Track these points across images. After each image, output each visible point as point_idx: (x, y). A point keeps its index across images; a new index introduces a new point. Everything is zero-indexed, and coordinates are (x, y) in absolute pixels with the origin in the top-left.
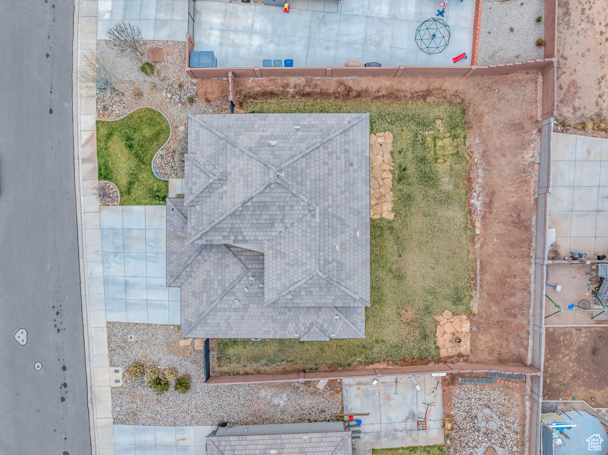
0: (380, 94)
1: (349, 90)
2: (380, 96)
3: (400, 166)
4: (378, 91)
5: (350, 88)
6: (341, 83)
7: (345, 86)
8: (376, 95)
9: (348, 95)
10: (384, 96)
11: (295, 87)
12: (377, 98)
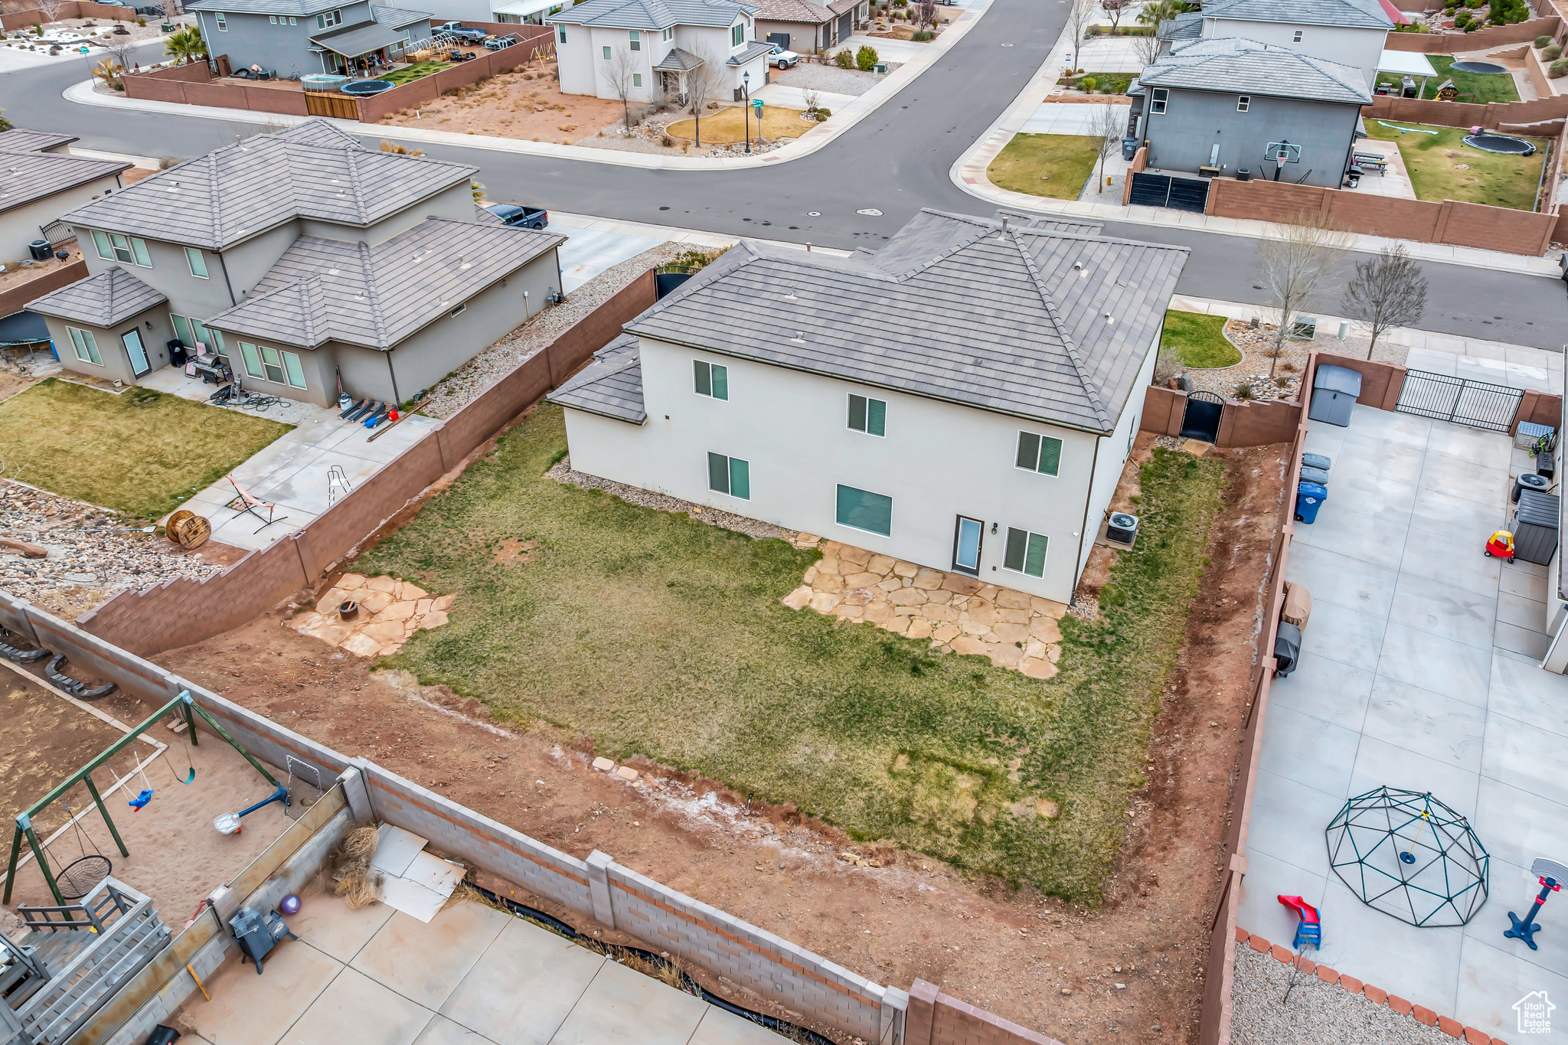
0: (1191, 684)
3: (934, 665)
6: (1246, 600)
7: (1234, 611)
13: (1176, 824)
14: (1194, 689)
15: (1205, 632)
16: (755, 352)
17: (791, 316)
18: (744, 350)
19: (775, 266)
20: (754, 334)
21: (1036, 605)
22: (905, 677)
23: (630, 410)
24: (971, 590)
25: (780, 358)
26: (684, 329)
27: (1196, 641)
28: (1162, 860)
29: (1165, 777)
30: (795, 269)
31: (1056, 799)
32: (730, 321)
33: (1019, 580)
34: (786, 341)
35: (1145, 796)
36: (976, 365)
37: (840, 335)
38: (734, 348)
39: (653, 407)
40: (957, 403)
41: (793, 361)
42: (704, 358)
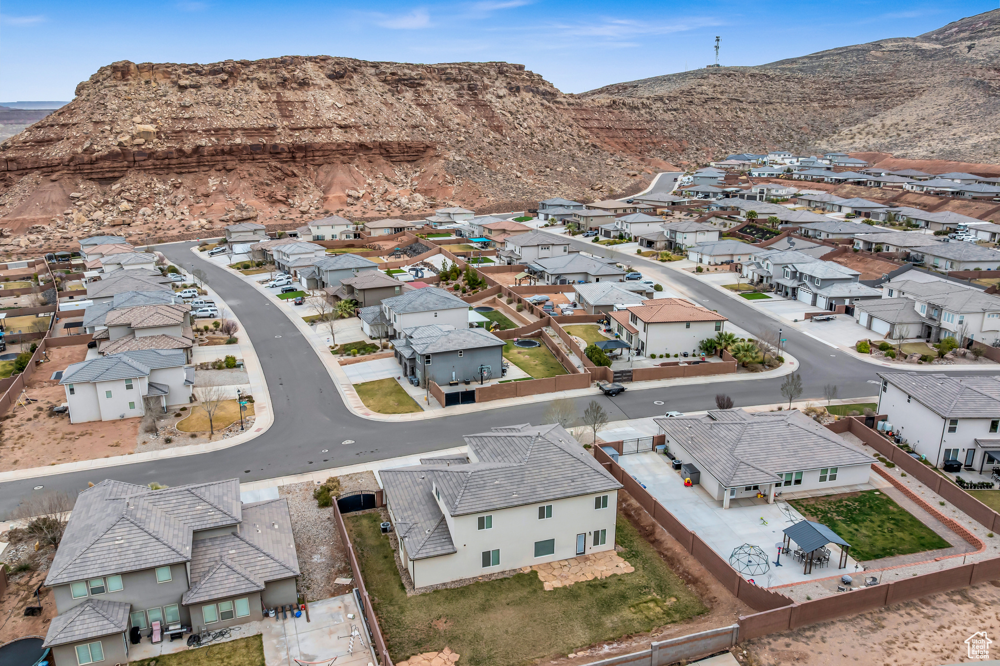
0: (666, 553)
1: (652, 533)
2: (663, 554)
3: (605, 583)
4: (667, 549)
5: (654, 533)
6: (653, 525)
7: (653, 529)
8: (662, 551)
9: (648, 536)
10: (666, 556)
11: (628, 505)
12: (660, 553)
13: (704, 584)
14: (669, 554)
15: (653, 539)
16: (506, 505)
17: (504, 488)
18: (502, 506)
19: (480, 473)
20: (499, 499)
21: (608, 554)
22: (604, 590)
23: (448, 548)
24: (587, 559)
25: (516, 503)
26: (473, 507)
27: (653, 542)
28: (710, 592)
29: (687, 577)
30: (487, 472)
31: (673, 596)
32: (486, 498)
33: (601, 548)
34: (511, 497)
35: (688, 584)
36: (573, 482)
37: (525, 488)
38: (498, 506)
39: (457, 543)
40: (578, 495)
41: (520, 503)
42: (481, 515)
